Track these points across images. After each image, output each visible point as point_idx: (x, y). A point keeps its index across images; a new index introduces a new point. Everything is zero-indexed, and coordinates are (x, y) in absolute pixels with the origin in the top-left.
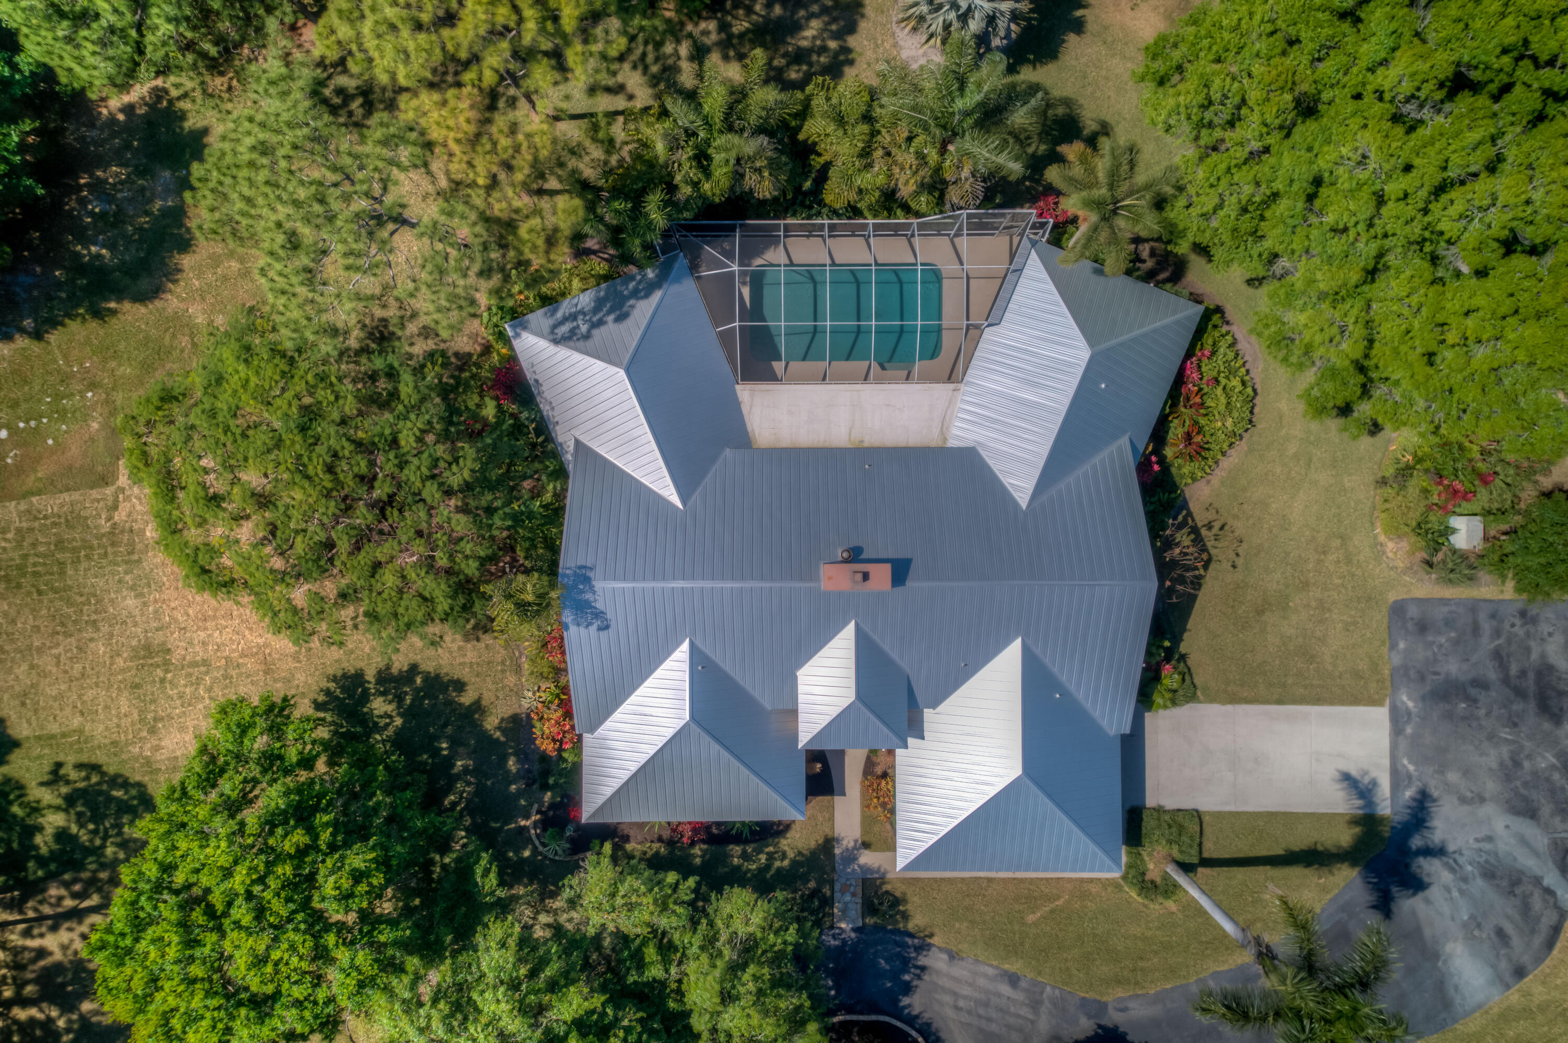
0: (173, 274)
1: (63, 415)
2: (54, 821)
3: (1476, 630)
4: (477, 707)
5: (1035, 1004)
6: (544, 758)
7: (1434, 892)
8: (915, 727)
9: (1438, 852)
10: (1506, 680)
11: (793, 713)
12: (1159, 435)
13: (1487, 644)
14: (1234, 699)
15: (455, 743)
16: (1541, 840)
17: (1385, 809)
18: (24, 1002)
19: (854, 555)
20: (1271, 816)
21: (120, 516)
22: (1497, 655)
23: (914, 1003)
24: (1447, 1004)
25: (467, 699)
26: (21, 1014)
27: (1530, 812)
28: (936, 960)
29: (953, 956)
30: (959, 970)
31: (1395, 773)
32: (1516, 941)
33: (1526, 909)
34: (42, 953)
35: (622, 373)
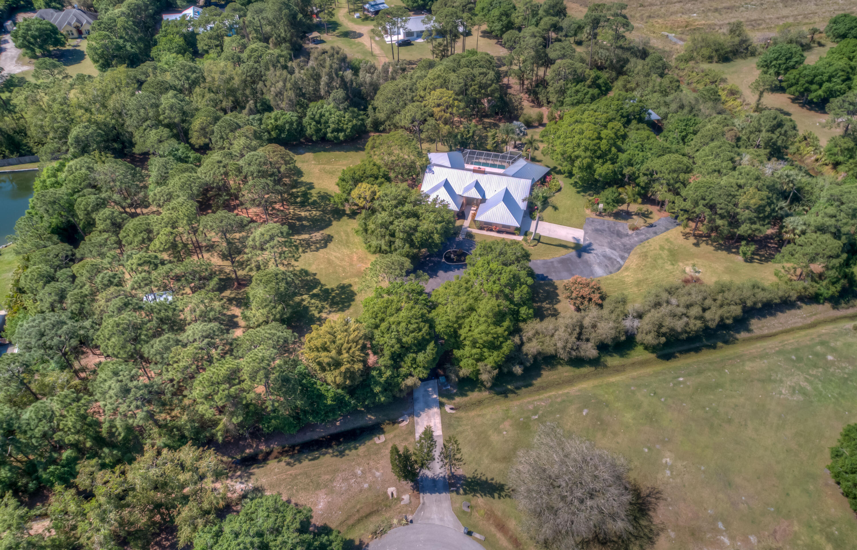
3: (604, 223)
13: (606, 226)
16: (616, 254)
17: (581, 243)
27: (614, 249)
31: (584, 239)
32: (609, 267)
33: (611, 263)
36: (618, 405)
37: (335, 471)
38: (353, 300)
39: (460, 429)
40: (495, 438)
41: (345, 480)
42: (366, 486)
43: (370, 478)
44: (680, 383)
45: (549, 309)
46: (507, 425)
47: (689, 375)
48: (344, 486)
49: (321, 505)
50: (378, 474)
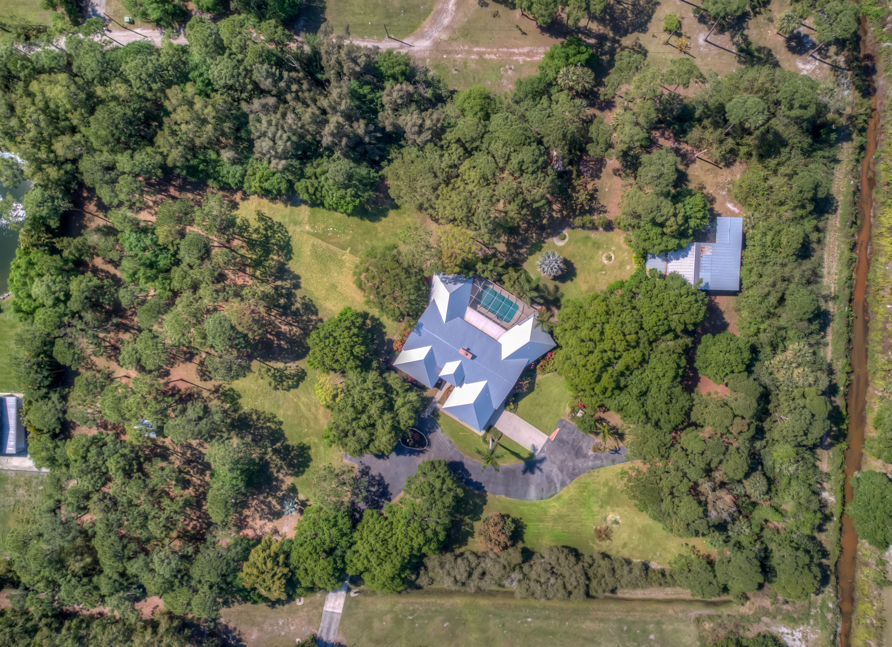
0: (380, 220)
1: (344, 232)
2: (298, 305)
3: (573, 433)
4: (385, 333)
5: (452, 449)
6: (392, 349)
7: (536, 475)
8: (460, 385)
9: (541, 470)
10: (572, 445)
11: (441, 370)
12: (538, 361)
13: (573, 436)
14: (522, 418)
15: (377, 337)
16: (560, 477)
17: (536, 454)
18: (271, 334)
19: (468, 350)
20: (515, 443)
21: (343, 258)
22: (574, 440)
23: (430, 436)
24: (525, 496)
25: (384, 330)
26: (269, 336)
27: (561, 471)
28: (439, 431)
29: (442, 431)
30: (442, 435)
31: (542, 449)
32: (545, 493)
33: (550, 488)
34: (280, 328)
35: (448, 294)
36: (473, 625)
37: (266, 617)
38: (308, 466)
39: (356, 611)
40: (376, 624)
41: (271, 625)
42: (283, 633)
43: (286, 630)
44: (526, 622)
45: (468, 524)
46: (388, 617)
47: (538, 618)
48: (270, 629)
49: (254, 637)
50: (292, 628)
